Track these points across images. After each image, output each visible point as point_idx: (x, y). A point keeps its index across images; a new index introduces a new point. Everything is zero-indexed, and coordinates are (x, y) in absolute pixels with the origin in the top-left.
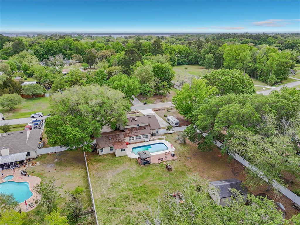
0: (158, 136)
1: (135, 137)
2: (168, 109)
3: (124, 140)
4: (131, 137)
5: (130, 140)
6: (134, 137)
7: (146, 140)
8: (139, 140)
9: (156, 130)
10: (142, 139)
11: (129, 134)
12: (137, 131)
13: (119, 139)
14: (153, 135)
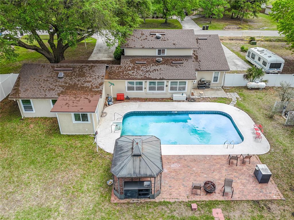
0: (218, 90)
1: (146, 84)
2: (252, 38)
3: (101, 84)
4: (135, 81)
5: (129, 89)
6: (144, 81)
7: (176, 96)
8: (157, 94)
9: (214, 74)
10: (167, 92)
11: (130, 72)
12: (155, 67)
13: (88, 79)
14: (202, 85)
